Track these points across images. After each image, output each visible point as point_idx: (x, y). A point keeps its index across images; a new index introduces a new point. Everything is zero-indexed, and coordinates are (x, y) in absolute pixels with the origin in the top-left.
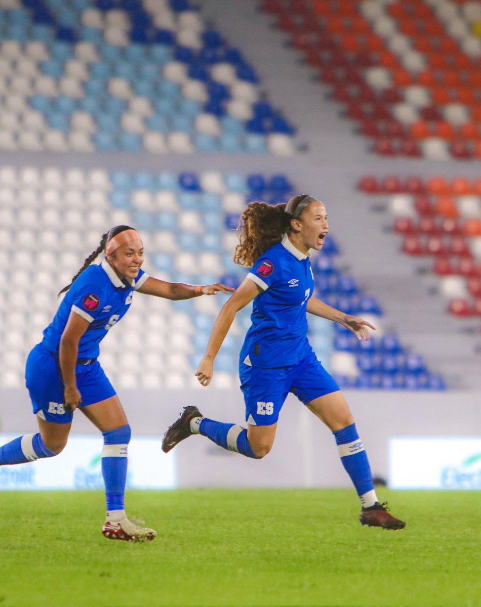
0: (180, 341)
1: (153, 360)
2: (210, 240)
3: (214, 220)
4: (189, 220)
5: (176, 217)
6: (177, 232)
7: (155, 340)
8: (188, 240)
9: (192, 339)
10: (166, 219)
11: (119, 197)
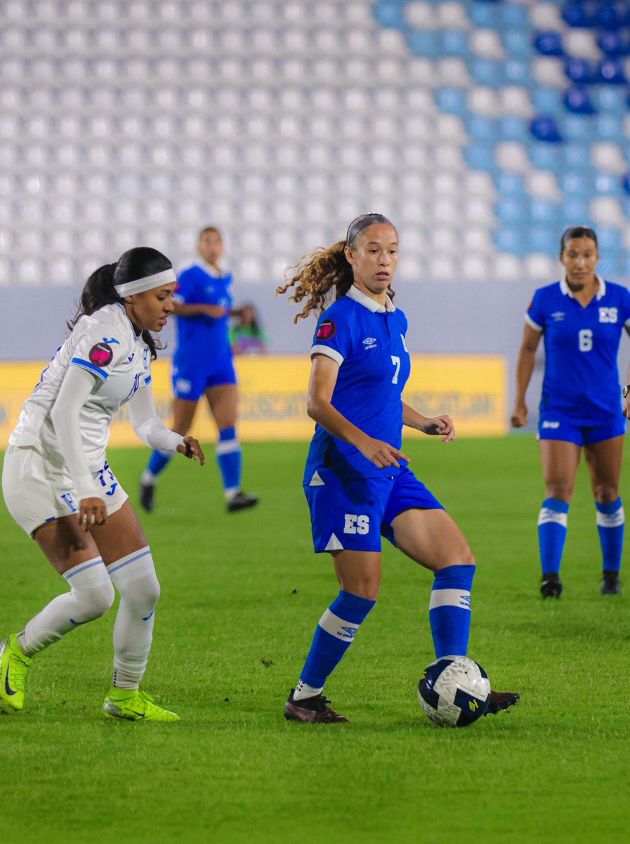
0: (478, 211)
1: (443, 239)
2: (515, 69)
3: (519, 41)
4: (485, 42)
5: (466, 37)
6: (469, 59)
7: (445, 210)
8: (484, 70)
9: (496, 209)
10: (452, 42)
11: (388, 12)
